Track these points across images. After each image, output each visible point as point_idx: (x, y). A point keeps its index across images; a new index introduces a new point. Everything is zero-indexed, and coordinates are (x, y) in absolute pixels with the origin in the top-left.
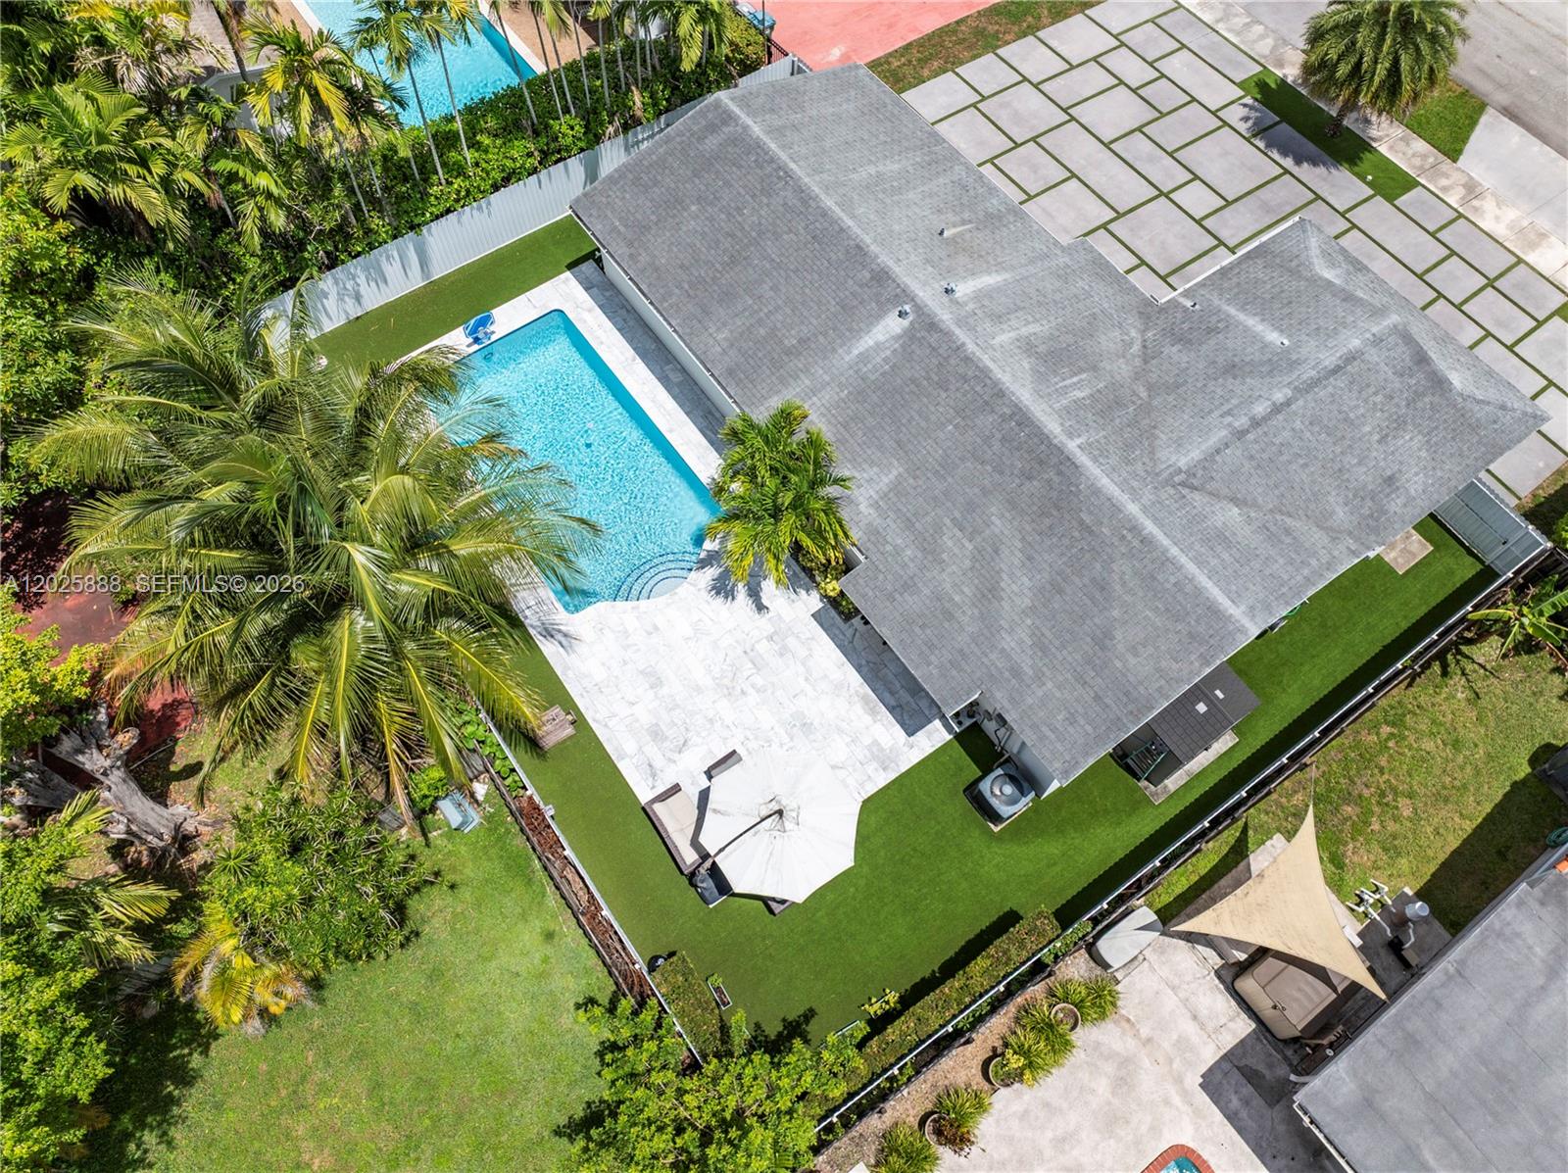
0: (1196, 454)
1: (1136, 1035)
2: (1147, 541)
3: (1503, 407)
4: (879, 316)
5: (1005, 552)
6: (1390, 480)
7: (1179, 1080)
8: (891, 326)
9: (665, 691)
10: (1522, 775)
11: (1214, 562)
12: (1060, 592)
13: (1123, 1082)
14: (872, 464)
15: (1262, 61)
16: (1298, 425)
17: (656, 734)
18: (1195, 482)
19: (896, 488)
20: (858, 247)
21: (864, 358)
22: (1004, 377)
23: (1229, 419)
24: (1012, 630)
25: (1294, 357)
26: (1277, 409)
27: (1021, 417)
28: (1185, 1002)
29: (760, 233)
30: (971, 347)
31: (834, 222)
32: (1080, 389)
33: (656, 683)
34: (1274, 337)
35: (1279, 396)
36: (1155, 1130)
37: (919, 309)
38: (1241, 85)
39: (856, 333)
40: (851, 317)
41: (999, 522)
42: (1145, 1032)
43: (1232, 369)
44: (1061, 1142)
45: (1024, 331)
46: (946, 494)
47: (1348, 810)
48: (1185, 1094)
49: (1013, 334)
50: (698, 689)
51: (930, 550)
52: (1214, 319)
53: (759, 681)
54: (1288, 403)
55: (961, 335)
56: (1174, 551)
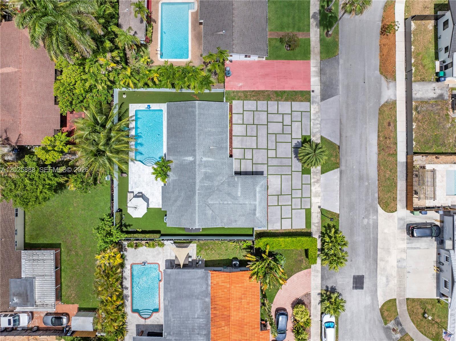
0: (212, 203)
1: (163, 251)
2: (195, 209)
3: (261, 222)
4: (190, 156)
5: (180, 198)
6: (236, 221)
7: (163, 258)
8: (191, 159)
9: (140, 179)
10: (230, 258)
11: (201, 217)
12: (183, 207)
13: (158, 254)
14: (175, 175)
15: (312, 133)
16: (229, 207)
17: (135, 183)
18: (209, 205)
19: (176, 180)
20: (195, 143)
21: (184, 160)
22: (197, 177)
23: (221, 201)
24: (174, 207)
25: (238, 198)
26: (228, 204)
27: (195, 183)
28: (171, 252)
29: (186, 131)
30: (197, 170)
31: (195, 137)
32: (207, 184)
33: (140, 177)
34: (239, 194)
35: (229, 203)
36: (157, 260)
37: (195, 159)
38: (302, 136)
39: (186, 156)
40: (187, 153)
41: (182, 194)
42: (164, 252)
43: (229, 194)
44: (147, 255)
45: (208, 171)
46: (180, 185)
47: (207, 247)
48: (163, 260)
49: (205, 170)
50: (144, 181)
51: (173, 191)
52: (236, 184)
53: (152, 185)
54: (230, 204)
55: (197, 167)
56: (197, 213)
